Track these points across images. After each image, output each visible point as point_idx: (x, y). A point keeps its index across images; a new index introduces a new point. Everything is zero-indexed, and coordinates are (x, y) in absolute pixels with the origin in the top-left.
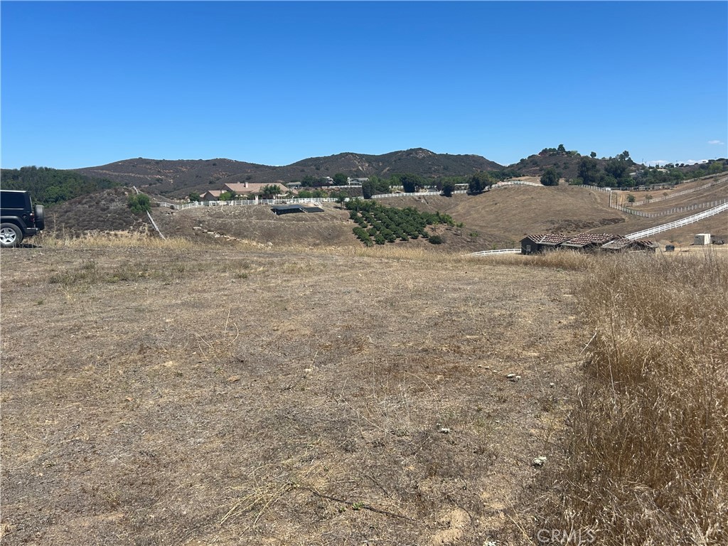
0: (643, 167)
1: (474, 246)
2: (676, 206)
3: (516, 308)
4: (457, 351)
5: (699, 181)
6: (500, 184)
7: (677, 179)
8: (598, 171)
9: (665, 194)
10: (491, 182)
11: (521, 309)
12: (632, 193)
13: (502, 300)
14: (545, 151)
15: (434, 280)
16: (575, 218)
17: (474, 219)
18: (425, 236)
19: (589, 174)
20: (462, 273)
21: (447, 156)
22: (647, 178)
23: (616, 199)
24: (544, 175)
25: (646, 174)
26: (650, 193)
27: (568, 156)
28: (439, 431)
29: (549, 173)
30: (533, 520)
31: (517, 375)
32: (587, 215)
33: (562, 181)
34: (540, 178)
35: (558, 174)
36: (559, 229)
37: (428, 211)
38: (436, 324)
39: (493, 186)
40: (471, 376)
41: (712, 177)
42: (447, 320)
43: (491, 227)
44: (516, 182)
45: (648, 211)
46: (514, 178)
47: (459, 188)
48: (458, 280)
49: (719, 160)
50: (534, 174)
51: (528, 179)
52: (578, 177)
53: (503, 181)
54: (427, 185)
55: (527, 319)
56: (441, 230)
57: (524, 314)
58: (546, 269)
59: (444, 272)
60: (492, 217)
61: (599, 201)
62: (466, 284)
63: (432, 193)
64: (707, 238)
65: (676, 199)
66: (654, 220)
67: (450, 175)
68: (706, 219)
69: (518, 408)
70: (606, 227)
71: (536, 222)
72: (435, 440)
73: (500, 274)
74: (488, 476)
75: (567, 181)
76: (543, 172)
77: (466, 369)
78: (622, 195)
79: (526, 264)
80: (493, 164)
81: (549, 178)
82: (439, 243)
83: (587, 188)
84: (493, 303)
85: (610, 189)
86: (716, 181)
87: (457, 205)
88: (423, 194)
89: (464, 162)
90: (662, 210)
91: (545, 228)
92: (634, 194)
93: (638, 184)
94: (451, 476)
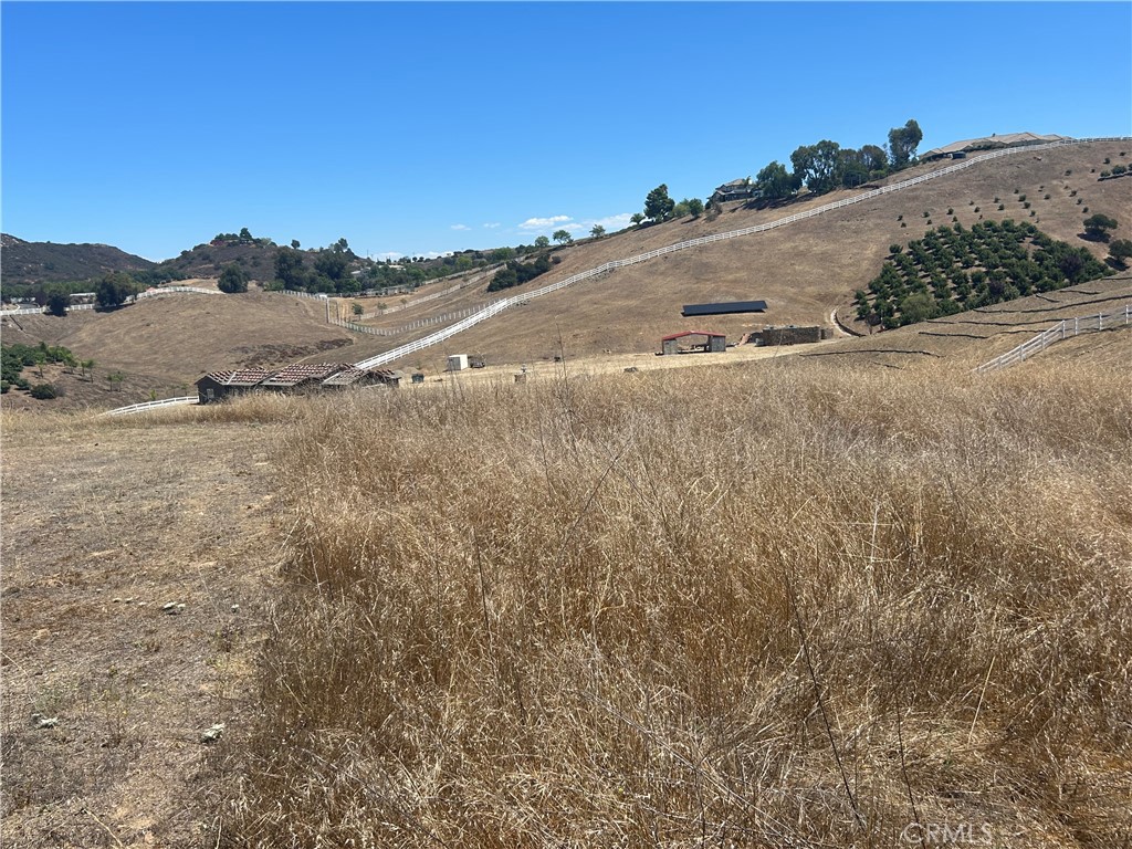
0: (369, 262)
1: (118, 397)
2: (420, 318)
3: (180, 494)
4: (77, 581)
5: (445, 282)
6: (152, 291)
7: (417, 279)
8: (306, 269)
9: (404, 301)
10: (136, 289)
11: (187, 494)
12: (358, 301)
13: (156, 485)
14: (220, 239)
15: (34, 463)
16: (280, 342)
17: (112, 352)
18: (23, 386)
19: (293, 273)
20: (89, 447)
21: (49, 246)
22: (377, 279)
23: (336, 310)
24: (223, 277)
25: (374, 272)
26: (383, 300)
27: (257, 247)
28: (37, 726)
29: (230, 273)
30: (202, 828)
31: (180, 602)
32: (297, 337)
33: (252, 285)
34: (216, 281)
35: (245, 274)
36: (256, 359)
37: (24, 342)
38: (35, 542)
39: (140, 295)
40: (101, 619)
41: (460, 276)
42: (57, 532)
43: (145, 363)
44: (178, 289)
45: (383, 326)
46: (173, 282)
47: (78, 301)
48: (81, 459)
49: (468, 252)
50: (206, 275)
51: (198, 283)
52: (276, 278)
53: (156, 287)
54: (18, 297)
55: (196, 511)
56: (53, 374)
57: (193, 502)
58: (234, 425)
59: (55, 448)
60: (144, 347)
61: (312, 313)
62: (97, 464)
63: (27, 311)
64: (464, 360)
65: (418, 307)
66: (393, 338)
67: (59, 279)
68: (459, 334)
69: (180, 656)
70: (327, 353)
71: (219, 351)
72: (29, 742)
73: (158, 441)
74: (126, 779)
75: (260, 285)
76: (221, 272)
77: (90, 610)
78: (344, 304)
79: (202, 420)
80: (136, 260)
81: (232, 282)
82: (50, 397)
83: (292, 295)
84: (140, 491)
85: (325, 296)
86: (466, 280)
87: (79, 329)
88: (8, 313)
89: (82, 256)
90: (402, 324)
91: (233, 360)
92: (362, 302)
93: (364, 288)
94: (60, 798)
